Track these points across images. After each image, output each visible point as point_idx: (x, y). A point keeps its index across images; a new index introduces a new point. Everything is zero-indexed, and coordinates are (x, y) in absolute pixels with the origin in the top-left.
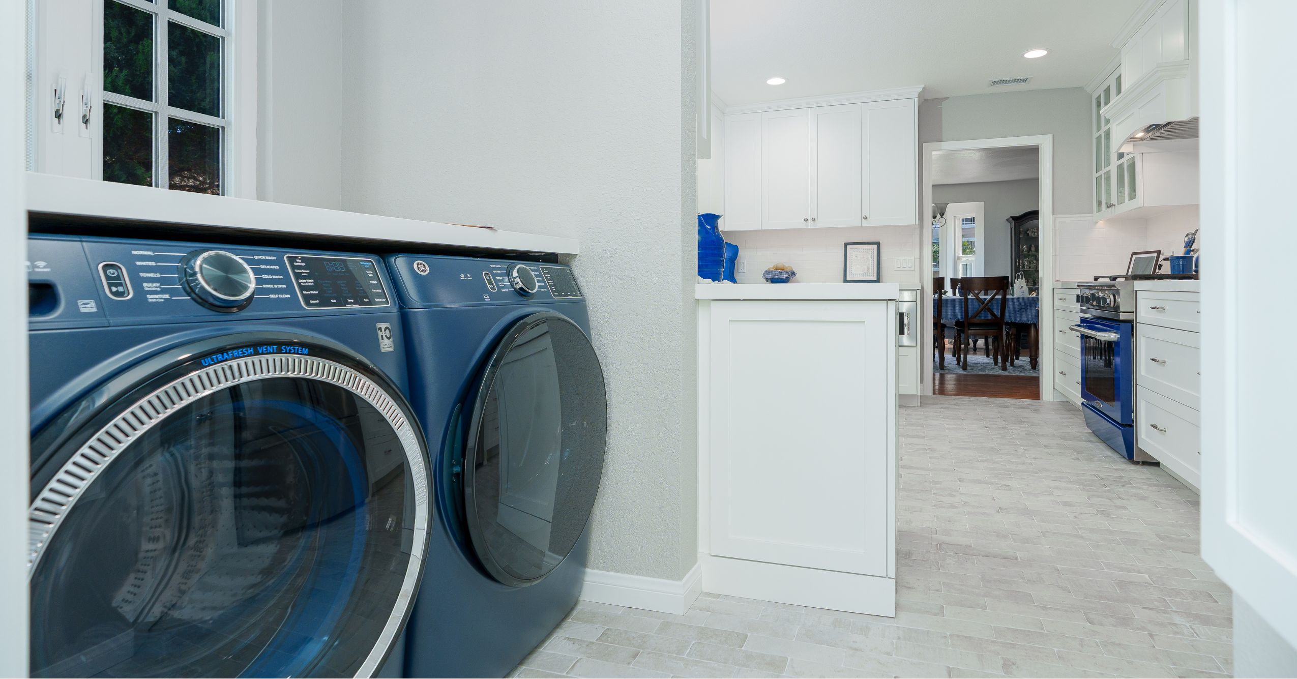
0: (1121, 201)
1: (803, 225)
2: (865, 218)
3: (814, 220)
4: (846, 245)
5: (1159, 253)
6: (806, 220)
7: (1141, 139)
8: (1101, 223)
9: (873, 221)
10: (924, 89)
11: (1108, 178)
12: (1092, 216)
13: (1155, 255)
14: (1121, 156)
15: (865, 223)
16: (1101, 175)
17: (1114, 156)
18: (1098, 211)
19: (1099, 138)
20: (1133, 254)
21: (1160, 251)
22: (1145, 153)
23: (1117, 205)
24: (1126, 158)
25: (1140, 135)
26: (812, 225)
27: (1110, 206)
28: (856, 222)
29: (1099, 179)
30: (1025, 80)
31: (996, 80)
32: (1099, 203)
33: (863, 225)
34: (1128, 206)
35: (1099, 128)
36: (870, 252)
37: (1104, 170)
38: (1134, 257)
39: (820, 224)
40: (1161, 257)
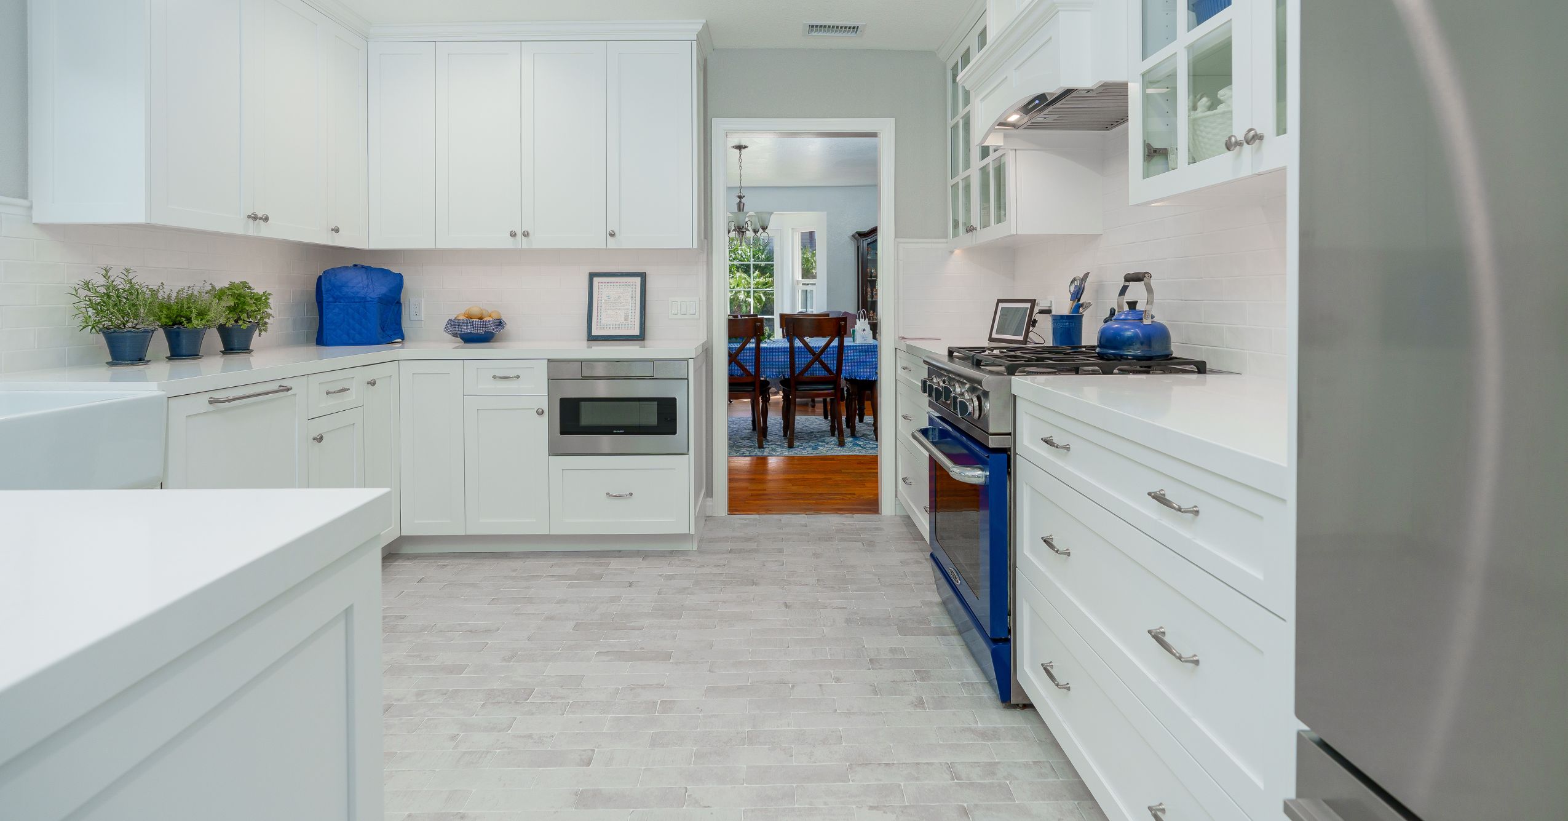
0: (986, 225)
1: (509, 243)
2: (612, 235)
3: (526, 234)
4: (592, 276)
5: (1033, 302)
6: (513, 235)
7: (1014, 126)
8: (957, 252)
9: (626, 240)
10: (706, 26)
11: (967, 188)
12: (947, 243)
13: (1028, 305)
14: (985, 152)
15: (612, 243)
16: (958, 183)
17: (975, 153)
18: (955, 235)
19: (955, 128)
20: (999, 301)
21: (1035, 300)
22: (1018, 149)
23: (978, 229)
24: (993, 156)
25: (1013, 118)
26: (525, 244)
27: (970, 229)
28: (598, 240)
29: (955, 186)
30: (855, 29)
31: (814, 23)
32: (956, 224)
33: (609, 247)
34: (995, 232)
35: (955, 113)
36: (630, 289)
37: (962, 174)
38: (1001, 305)
39: (538, 241)
40: (1036, 310)
